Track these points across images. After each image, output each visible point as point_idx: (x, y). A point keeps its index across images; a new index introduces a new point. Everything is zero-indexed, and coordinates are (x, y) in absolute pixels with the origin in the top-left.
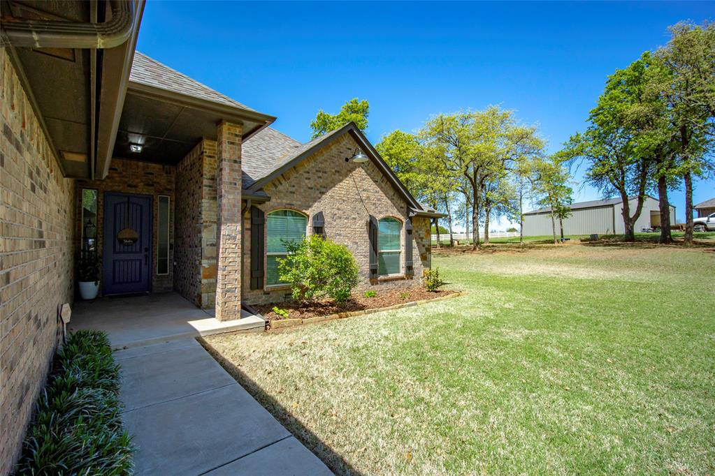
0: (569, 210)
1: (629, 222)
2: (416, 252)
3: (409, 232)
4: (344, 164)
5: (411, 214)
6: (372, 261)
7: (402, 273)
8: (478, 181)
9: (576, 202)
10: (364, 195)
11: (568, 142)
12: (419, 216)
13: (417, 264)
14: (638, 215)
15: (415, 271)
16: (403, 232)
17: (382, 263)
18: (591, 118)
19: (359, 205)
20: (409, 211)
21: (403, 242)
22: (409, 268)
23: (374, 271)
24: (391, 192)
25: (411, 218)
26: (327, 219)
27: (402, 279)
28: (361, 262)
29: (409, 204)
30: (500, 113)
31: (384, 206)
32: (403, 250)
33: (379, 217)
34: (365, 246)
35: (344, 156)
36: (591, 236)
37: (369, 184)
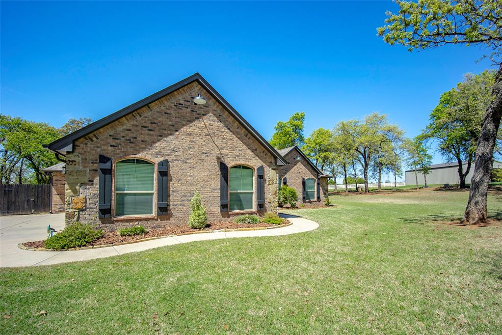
0: (429, 169)
1: (462, 176)
2: (321, 191)
3: (318, 184)
4: (293, 160)
5: (319, 177)
6: (303, 194)
7: (316, 199)
8: (367, 155)
9: (433, 164)
10: (300, 171)
11: (425, 129)
12: (322, 177)
13: (322, 196)
14: (467, 172)
15: (321, 199)
16: (316, 184)
17: (307, 195)
18: (431, 119)
19: (298, 174)
20: (318, 176)
21: (316, 188)
22: (318, 198)
23: (304, 198)
24: (311, 169)
25: (319, 179)
26: (288, 180)
27: (316, 202)
28: (300, 195)
29: (318, 173)
30: (380, 115)
31: (308, 175)
32: (316, 191)
33: (306, 178)
34: (301, 189)
35: (293, 157)
36: (445, 185)
37: (302, 166)
